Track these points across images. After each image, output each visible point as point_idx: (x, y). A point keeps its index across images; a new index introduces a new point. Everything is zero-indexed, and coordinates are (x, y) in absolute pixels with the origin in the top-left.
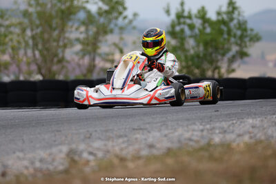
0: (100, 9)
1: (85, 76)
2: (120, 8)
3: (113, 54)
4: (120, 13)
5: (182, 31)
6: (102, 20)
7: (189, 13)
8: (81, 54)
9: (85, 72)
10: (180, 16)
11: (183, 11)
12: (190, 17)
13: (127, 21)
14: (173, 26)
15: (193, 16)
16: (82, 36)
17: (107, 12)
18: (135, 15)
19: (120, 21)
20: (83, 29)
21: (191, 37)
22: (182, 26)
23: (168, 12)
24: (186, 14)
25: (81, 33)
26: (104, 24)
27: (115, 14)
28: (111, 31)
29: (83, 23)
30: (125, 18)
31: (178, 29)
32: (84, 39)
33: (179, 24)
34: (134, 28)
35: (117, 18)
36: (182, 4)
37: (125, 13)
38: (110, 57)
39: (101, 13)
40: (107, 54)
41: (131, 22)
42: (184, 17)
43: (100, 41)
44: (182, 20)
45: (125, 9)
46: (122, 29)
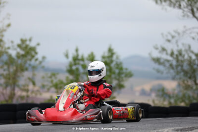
0: (18, 53)
1: (7, 101)
2: (33, 53)
3: (28, 86)
4: (33, 57)
5: (77, 69)
6: (20, 61)
7: (82, 56)
8: (4, 85)
9: (7, 98)
10: (76, 59)
11: (78, 55)
12: (83, 60)
13: (37, 62)
14: (71, 66)
15: (85, 59)
16: (5, 73)
17: (23, 56)
18: (44, 58)
19: (33, 62)
20: (6, 67)
21: (84, 73)
22: (77, 66)
23: (67, 56)
24: (80, 57)
25: (4, 70)
26: (21, 64)
27: (29, 57)
28: (27, 69)
29: (6, 63)
30: (37, 60)
31: (74, 68)
32: (7, 74)
33: (75, 64)
34: (43, 67)
35: (30, 60)
36: (77, 50)
37: (36, 57)
38: (26, 88)
39: (19, 56)
40: (24, 86)
41: (40, 63)
42: (79, 60)
43: (18, 77)
44: (77, 62)
45: (36, 53)
46: (34, 68)
